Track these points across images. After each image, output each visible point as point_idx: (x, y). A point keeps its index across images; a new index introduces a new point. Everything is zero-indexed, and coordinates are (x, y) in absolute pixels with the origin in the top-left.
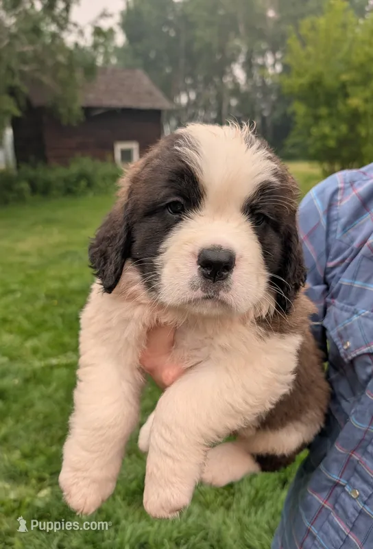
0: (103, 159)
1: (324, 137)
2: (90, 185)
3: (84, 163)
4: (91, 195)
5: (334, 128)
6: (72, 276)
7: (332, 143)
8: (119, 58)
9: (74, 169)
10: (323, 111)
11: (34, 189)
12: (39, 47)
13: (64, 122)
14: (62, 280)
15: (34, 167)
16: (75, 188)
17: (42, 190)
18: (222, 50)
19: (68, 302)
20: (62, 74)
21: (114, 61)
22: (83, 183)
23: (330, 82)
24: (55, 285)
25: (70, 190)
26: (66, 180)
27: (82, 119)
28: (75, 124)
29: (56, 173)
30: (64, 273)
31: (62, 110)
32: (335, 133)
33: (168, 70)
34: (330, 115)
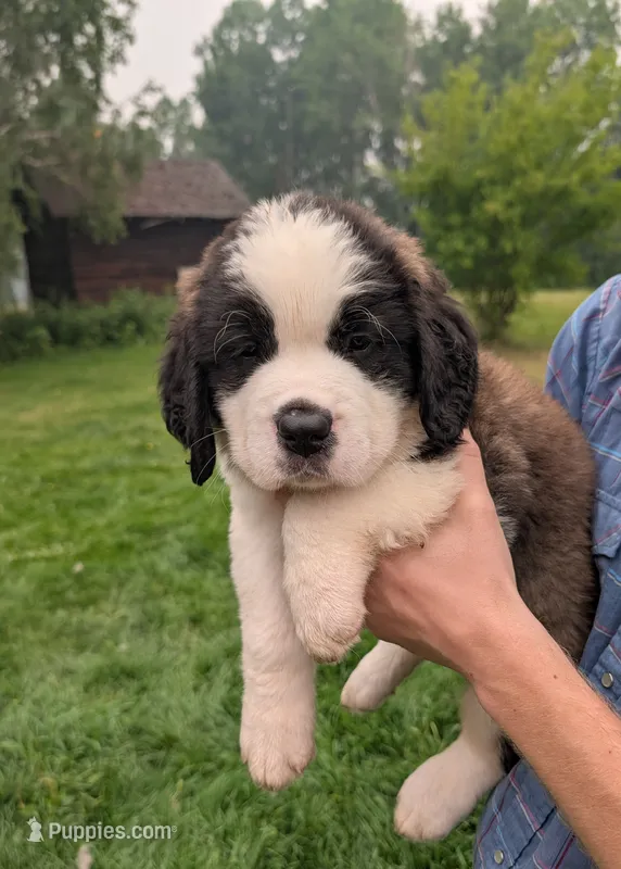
0: (159, 291)
1: (457, 254)
2: (141, 330)
3: (132, 298)
4: (141, 342)
5: (469, 241)
6: (85, 453)
7: (467, 263)
8: (197, 144)
9: (116, 307)
10: (455, 219)
11: (56, 337)
12: (57, 133)
13: (97, 239)
14: (69, 458)
15: (56, 305)
16: (117, 335)
17: (68, 339)
18: (348, 132)
19: (70, 485)
20: (94, 171)
21: (190, 147)
22: (130, 327)
23: (461, 180)
24: (57, 465)
25: (109, 338)
26: (103, 324)
27: (125, 234)
28: (113, 242)
29: (89, 314)
30: (76, 450)
31: (92, 223)
32: (471, 250)
33: (272, 160)
34: (465, 225)
